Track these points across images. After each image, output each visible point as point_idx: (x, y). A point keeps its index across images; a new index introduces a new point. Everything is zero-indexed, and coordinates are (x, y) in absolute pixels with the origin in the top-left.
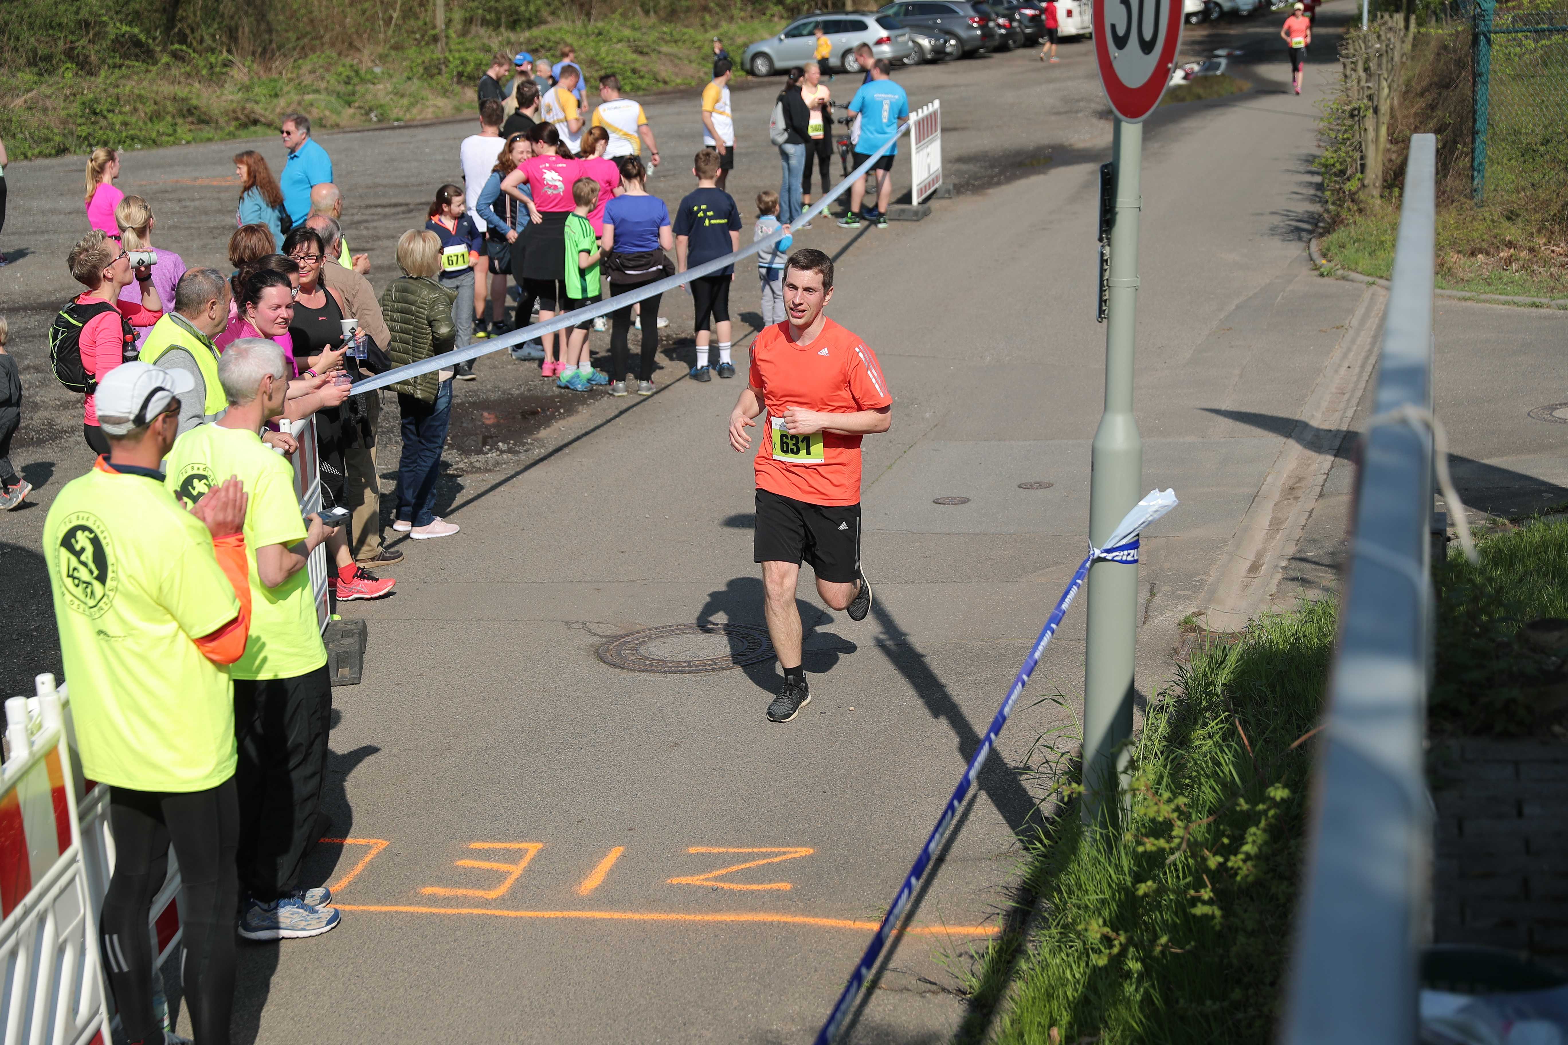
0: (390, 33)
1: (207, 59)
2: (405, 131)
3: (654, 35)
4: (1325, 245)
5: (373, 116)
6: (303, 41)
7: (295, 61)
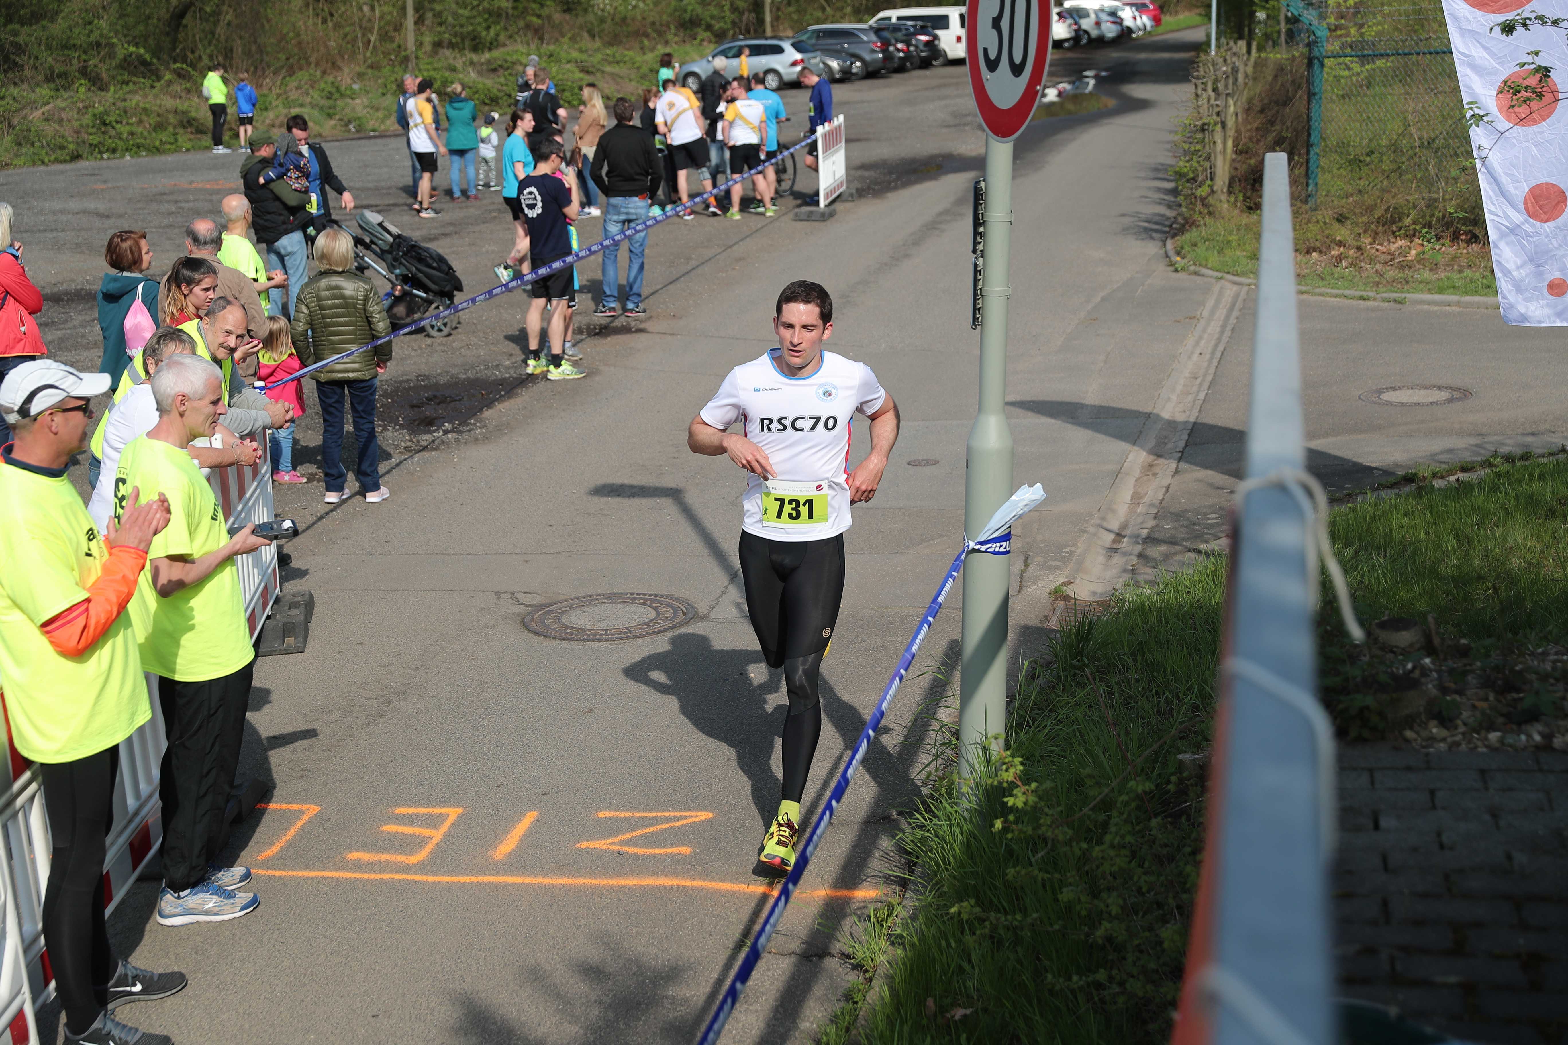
0: (368, 54)
3: (599, 56)
4: (1179, 244)
5: (351, 126)
6: (291, 60)
7: (284, 78)
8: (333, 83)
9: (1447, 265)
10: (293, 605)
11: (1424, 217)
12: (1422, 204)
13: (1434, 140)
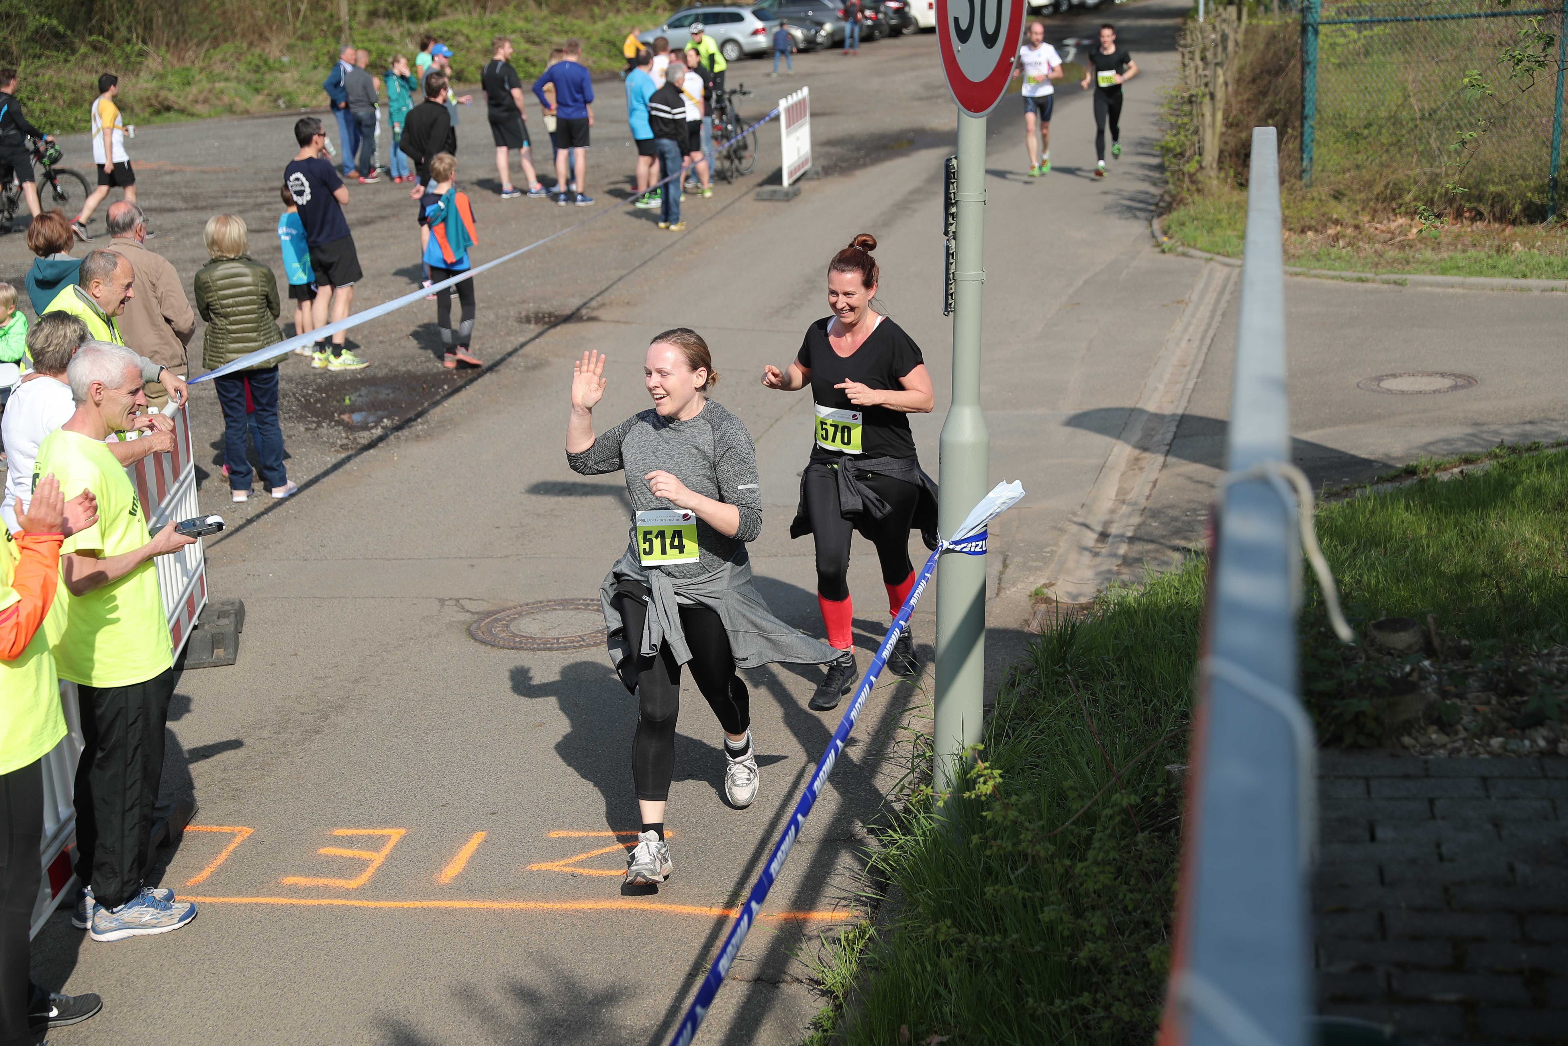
0: (298, 24)
1: (123, 50)
3: (546, 26)
4: (1166, 223)
5: (281, 102)
6: (215, 32)
7: (208, 50)
8: (260, 56)
9: (1450, 244)
10: (222, 615)
11: (1425, 193)
12: (1424, 179)
13: (1435, 112)
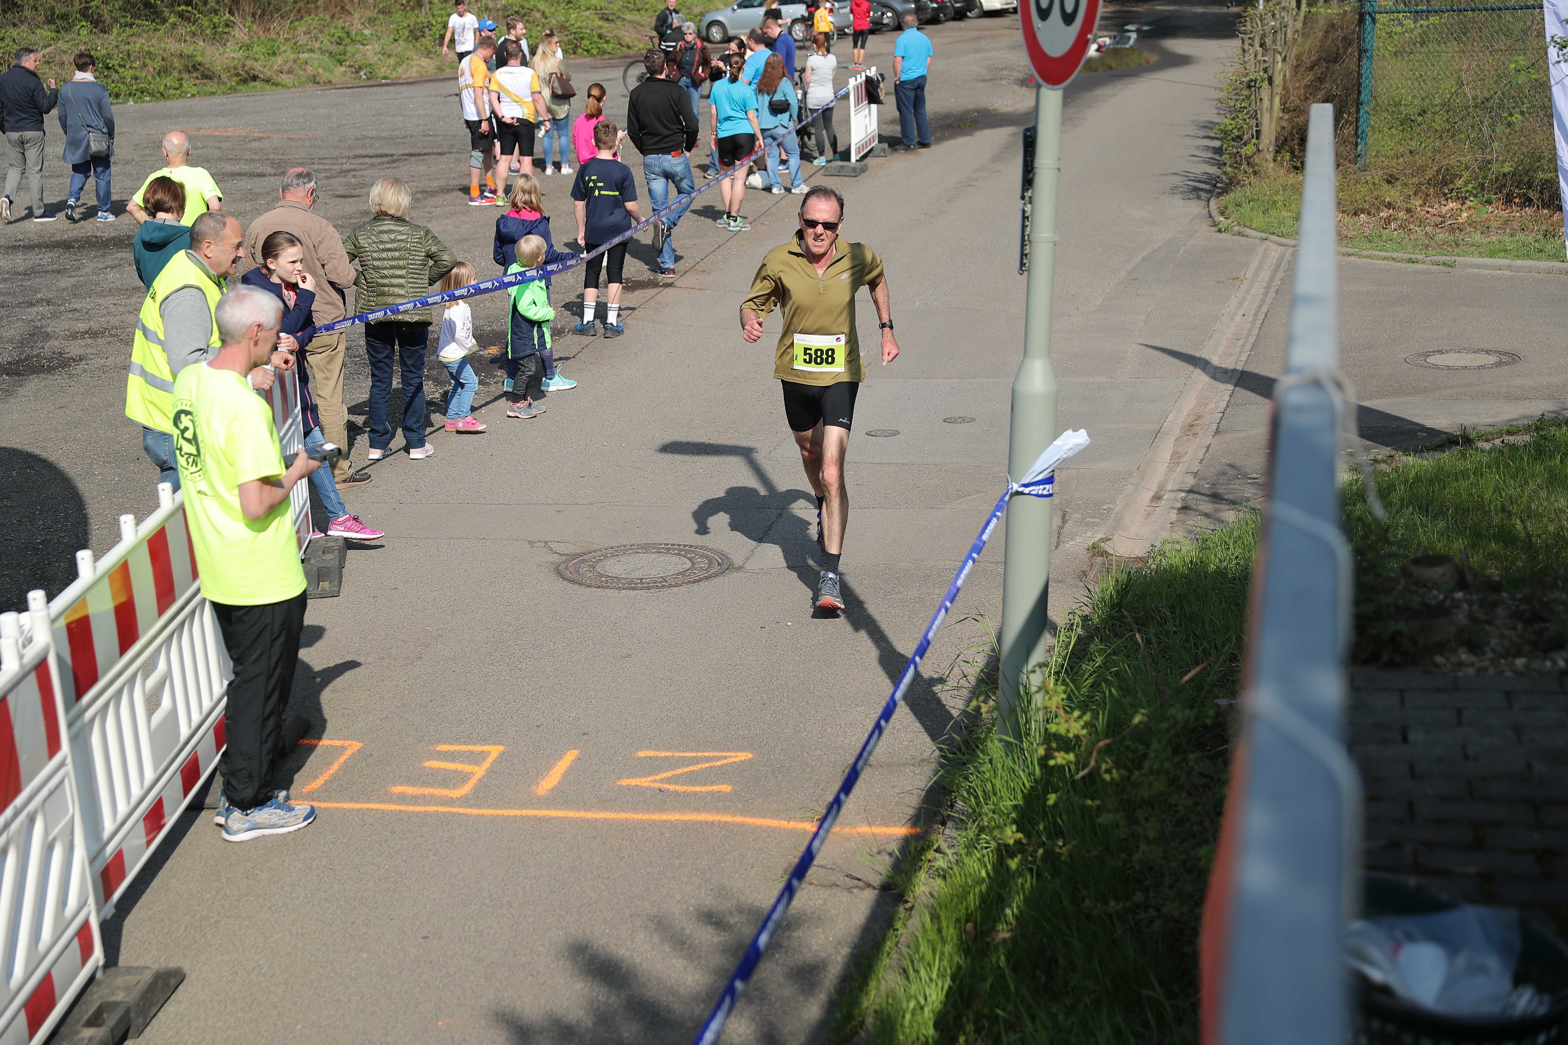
1: (211, 20)
2: (391, 88)
4: (1223, 204)
5: (365, 74)
6: (299, 4)
7: (291, 23)
8: (343, 28)
9: (1499, 228)
10: (326, 550)
11: (1477, 178)
12: (1475, 165)
13: (1488, 100)
